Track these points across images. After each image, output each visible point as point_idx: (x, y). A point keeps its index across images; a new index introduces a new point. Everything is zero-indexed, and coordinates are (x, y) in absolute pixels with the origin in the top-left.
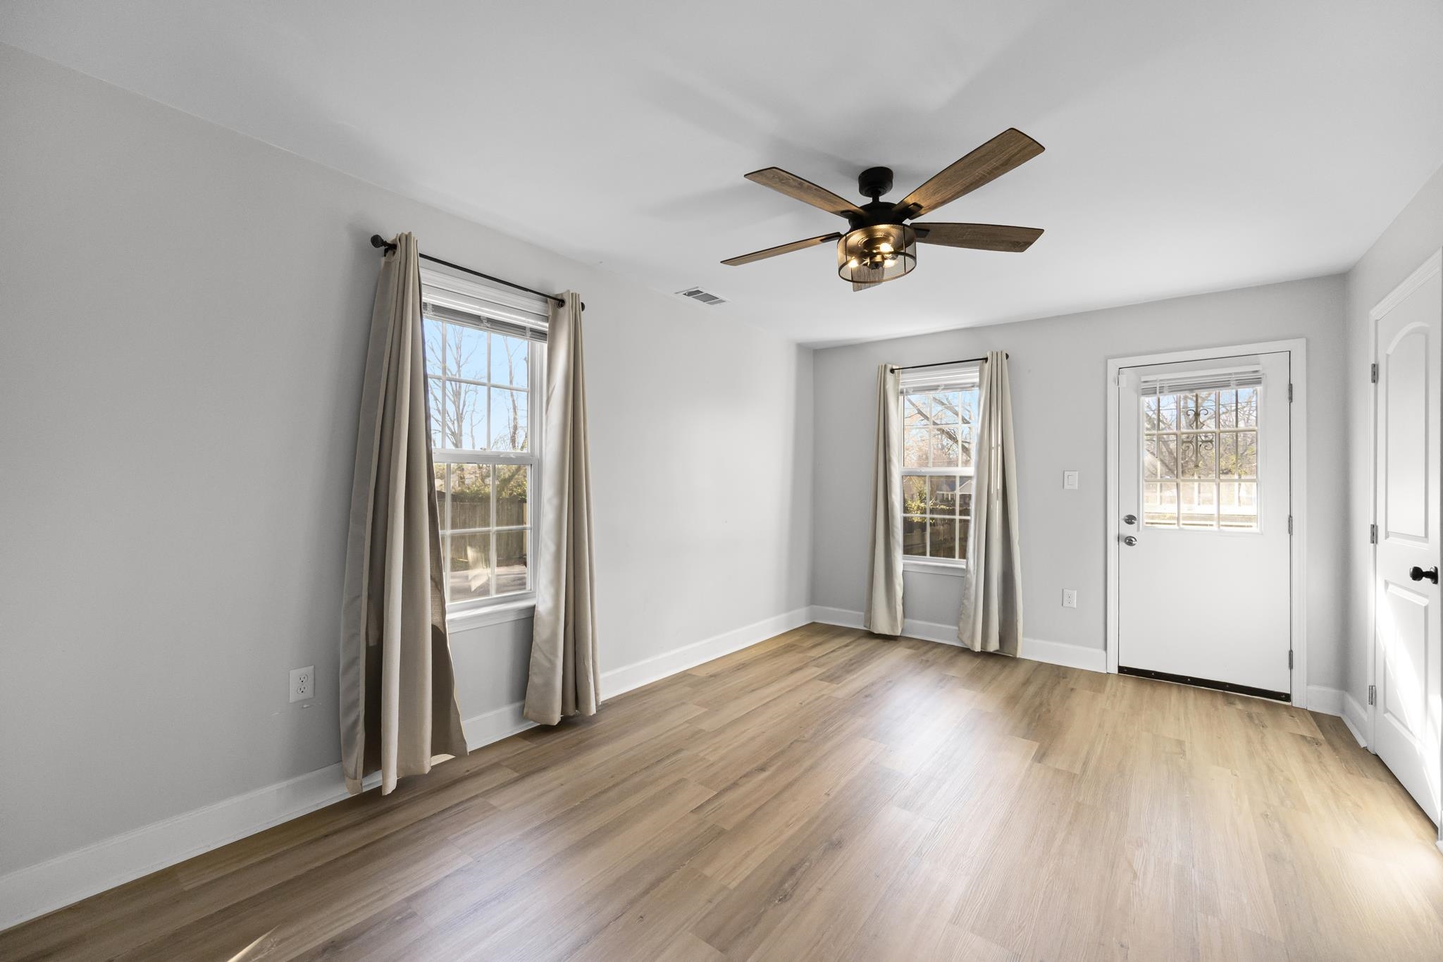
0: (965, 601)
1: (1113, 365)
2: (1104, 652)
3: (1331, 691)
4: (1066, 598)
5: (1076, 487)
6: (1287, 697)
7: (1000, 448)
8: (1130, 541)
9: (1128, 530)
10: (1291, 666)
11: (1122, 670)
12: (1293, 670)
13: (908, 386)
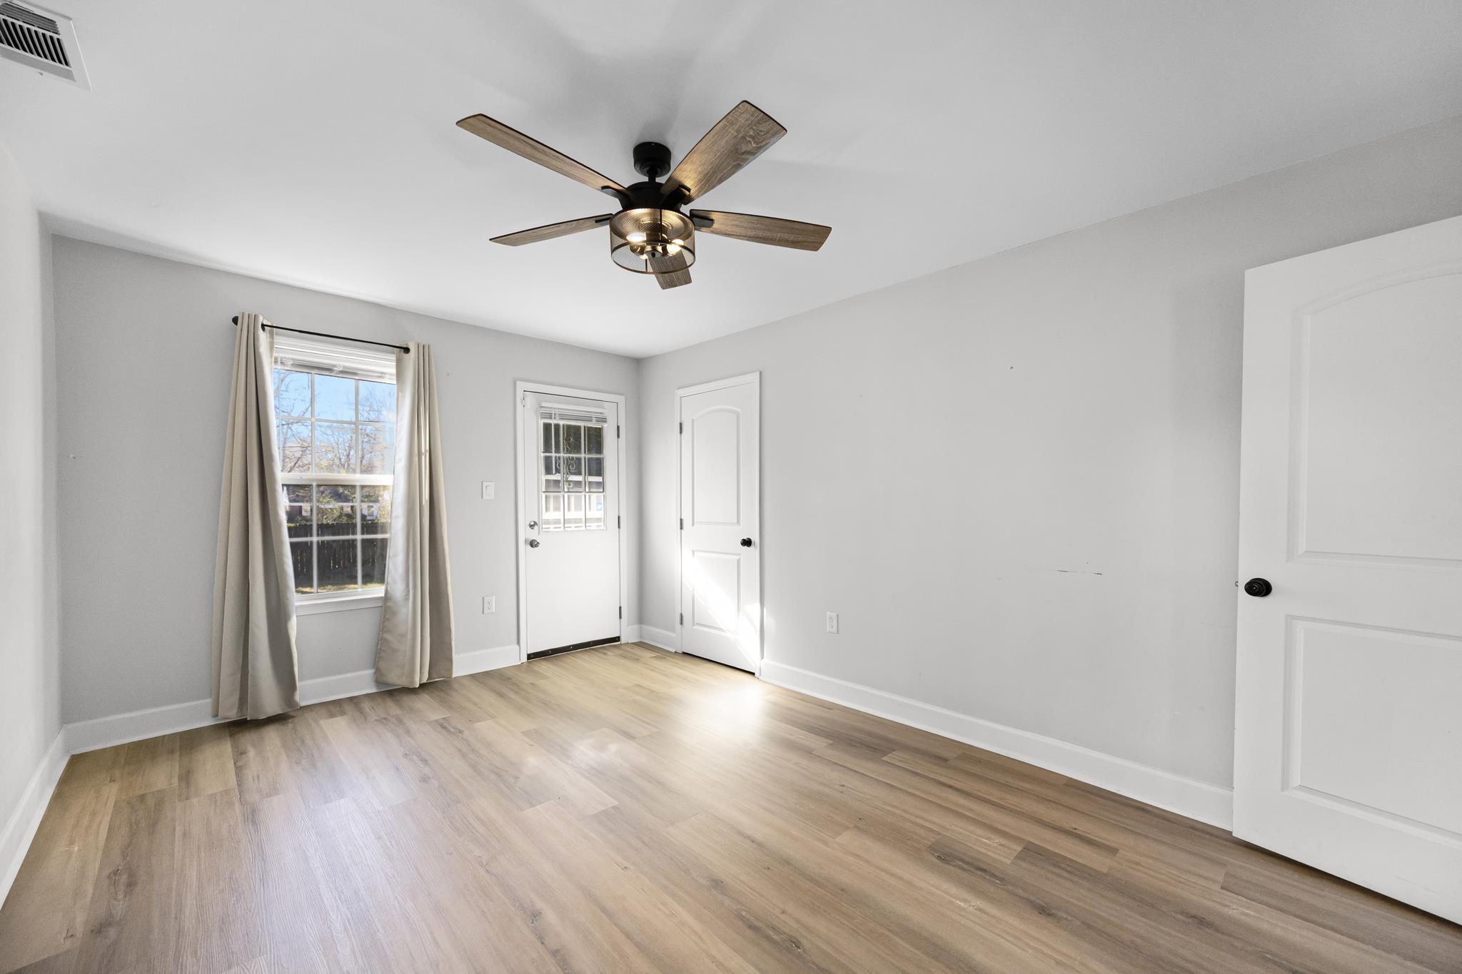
0: (387, 636)
1: (521, 386)
2: (517, 646)
3: (636, 627)
4: (486, 605)
5: (493, 498)
6: (617, 639)
7: (428, 454)
8: (533, 544)
9: (533, 535)
10: (620, 617)
11: (530, 657)
12: (622, 620)
13: (287, 356)
